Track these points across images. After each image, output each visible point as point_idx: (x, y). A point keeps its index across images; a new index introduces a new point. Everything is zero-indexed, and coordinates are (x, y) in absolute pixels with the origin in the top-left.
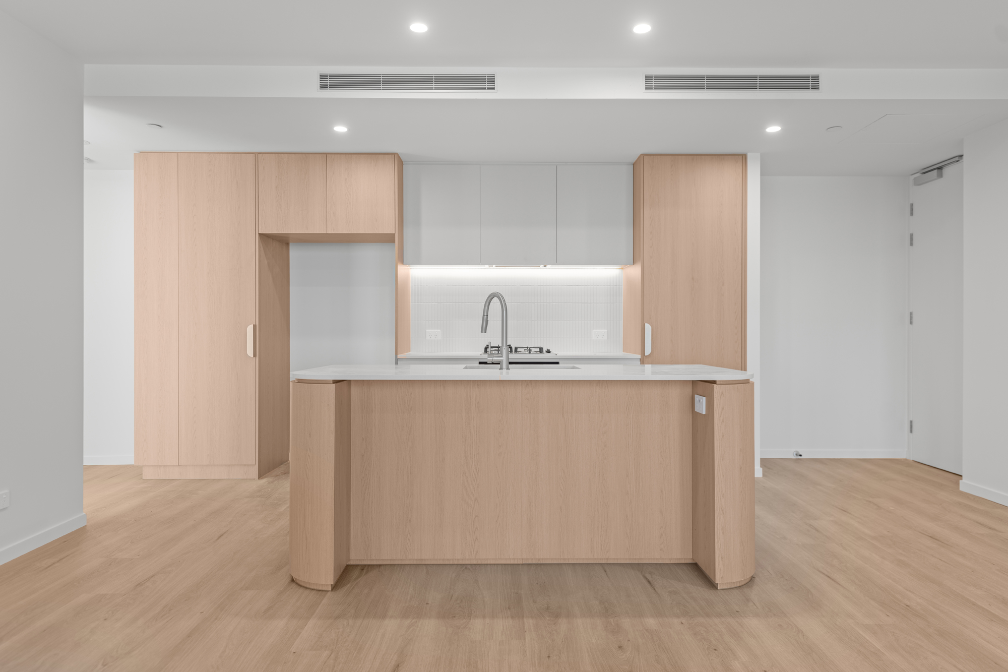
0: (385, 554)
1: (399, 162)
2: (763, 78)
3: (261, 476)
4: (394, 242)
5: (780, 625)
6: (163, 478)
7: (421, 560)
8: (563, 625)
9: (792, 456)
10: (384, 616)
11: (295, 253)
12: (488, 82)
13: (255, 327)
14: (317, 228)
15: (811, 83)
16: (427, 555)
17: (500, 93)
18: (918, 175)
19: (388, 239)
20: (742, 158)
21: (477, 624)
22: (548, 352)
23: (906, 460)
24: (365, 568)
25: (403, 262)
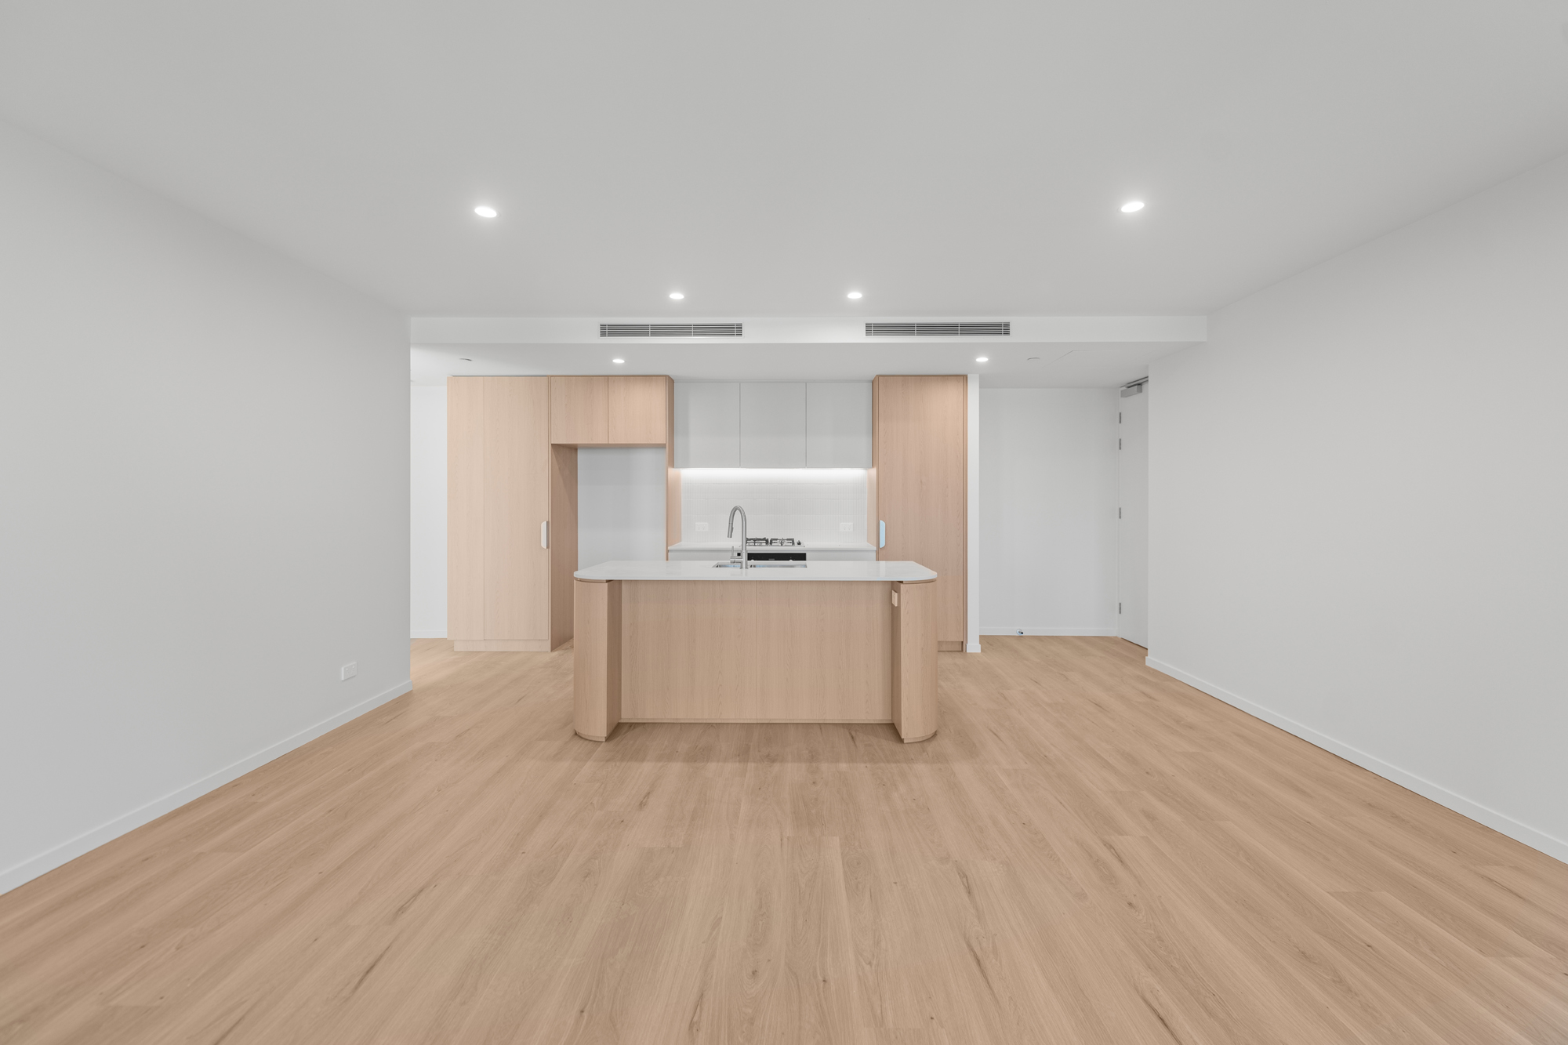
0: (649, 714)
1: (670, 382)
2: (963, 325)
3: (553, 649)
4: (665, 448)
5: (940, 769)
6: (471, 650)
7: (677, 719)
8: (777, 767)
9: (1017, 634)
10: (643, 760)
11: (582, 457)
12: (735, 330)
13: (548, 523)
14: (601, 439)
15: (1002, 329)
16: (681, 714)
17: (748, 338)
18: (1124, 388)
19: (662, 446)
20: (964, 378)
21: (712, 766)
22: (799, 544)
23: (1116, 637)
24: (632, 726)
25: (673, 466)
